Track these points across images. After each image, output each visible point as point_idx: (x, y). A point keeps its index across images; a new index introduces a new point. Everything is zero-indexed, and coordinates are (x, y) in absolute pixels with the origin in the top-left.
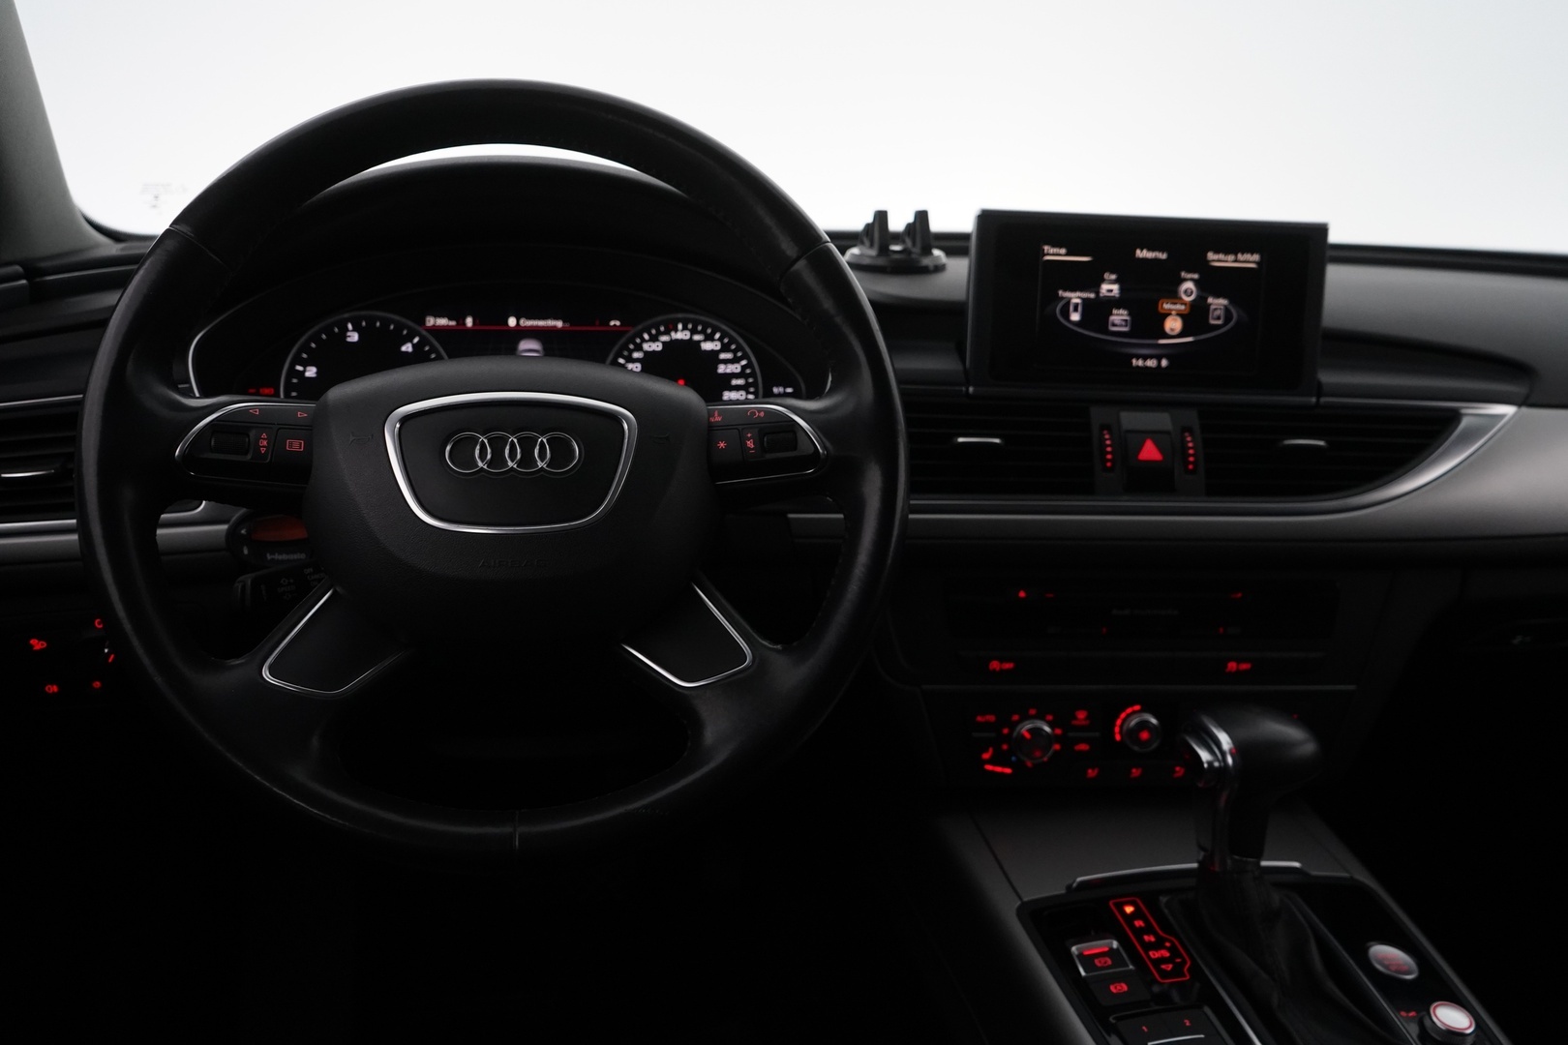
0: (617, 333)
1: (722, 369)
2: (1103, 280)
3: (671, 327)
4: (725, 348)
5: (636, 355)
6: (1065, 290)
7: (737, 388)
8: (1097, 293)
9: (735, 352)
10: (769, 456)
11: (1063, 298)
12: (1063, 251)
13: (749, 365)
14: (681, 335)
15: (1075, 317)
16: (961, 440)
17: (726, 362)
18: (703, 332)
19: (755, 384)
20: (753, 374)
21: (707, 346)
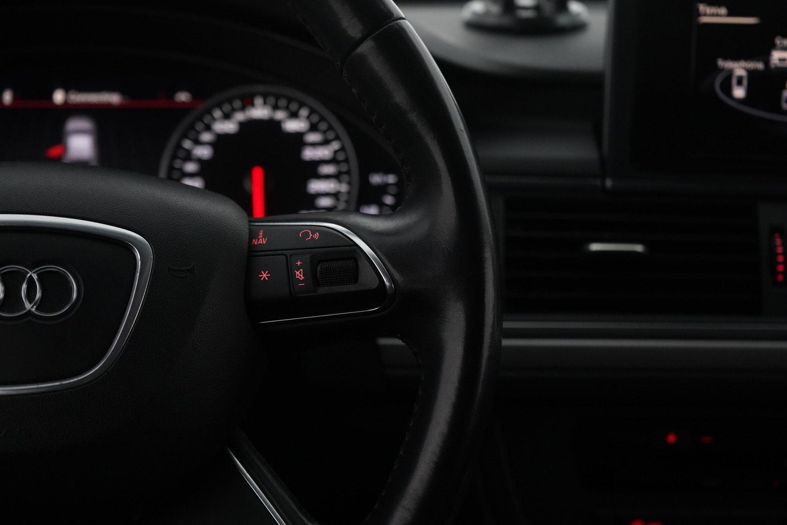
0: (185, 108)
1: (309, 154)
2: (773, 47)
3: (248, 103)
4: (313, 128)
5: (206, 137)
6: (725, 58)
7: (327, 177)
8: (767, 62)
9: (324, 132)
10: (323, 290)
11: (723, 70)
12: (723, 11)
13: (342, 149)
14: (259, 112)
15: (739, 93)
16: (595, 247)
17: (314, 145)
18: (287, 108)
19: (348, 173)
20: (346, 160)
21: (293, 126)
